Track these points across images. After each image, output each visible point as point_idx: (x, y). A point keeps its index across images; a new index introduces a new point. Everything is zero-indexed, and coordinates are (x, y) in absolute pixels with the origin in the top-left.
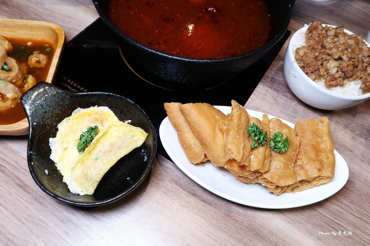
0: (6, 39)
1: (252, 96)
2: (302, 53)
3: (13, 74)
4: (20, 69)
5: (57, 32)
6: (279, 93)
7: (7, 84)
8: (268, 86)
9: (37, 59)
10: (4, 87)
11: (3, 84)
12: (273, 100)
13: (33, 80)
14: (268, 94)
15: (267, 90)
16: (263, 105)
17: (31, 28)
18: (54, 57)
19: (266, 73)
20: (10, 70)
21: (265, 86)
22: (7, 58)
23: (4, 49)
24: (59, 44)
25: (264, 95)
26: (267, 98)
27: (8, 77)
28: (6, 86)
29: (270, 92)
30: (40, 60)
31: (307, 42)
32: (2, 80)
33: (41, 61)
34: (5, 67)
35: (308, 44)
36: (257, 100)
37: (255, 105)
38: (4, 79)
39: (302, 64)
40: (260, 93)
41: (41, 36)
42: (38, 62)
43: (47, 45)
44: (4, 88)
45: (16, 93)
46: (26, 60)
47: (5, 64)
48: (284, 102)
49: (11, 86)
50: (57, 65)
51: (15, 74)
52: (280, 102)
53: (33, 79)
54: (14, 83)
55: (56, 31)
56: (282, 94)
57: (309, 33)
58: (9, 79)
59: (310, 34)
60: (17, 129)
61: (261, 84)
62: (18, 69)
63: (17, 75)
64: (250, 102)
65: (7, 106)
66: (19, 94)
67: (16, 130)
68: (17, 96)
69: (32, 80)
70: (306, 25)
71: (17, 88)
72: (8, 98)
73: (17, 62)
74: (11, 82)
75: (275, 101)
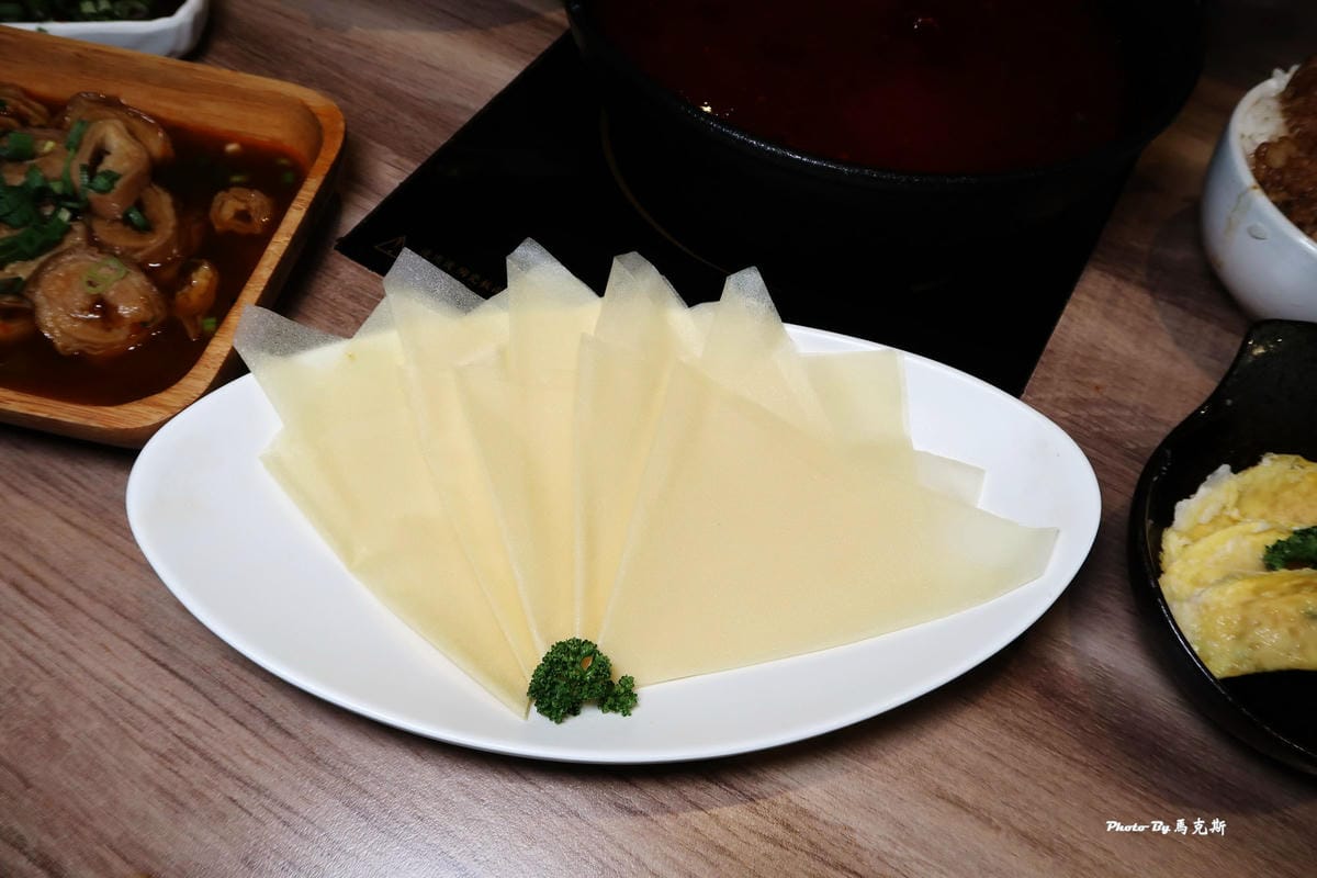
0: (163, 124)
2: (1278, 160)
3: (154, 242)
4: (181, 227)
5: (323, 120)
7: (128, 273)
9: (242, 206)
10: (117, 280)
11: (116, 269)
13: (211, 280)
15: (1115, 286)
17: (246, 98)
18: (295, 204)
20: (147, 228)
22: (150, 186)
23: (145, 155)
24: (319, 162)
27: (137, 250)
28: (123, 278)
30: (249, 208)
31: (1294, 123)
32: (115, 256)
33: (252, 214)
34: (134, 216)
35: (1297, 130)
36: (1088, 321)
37: (1085, 335)
38: (122, 253)
39: (1283, 196)
41: (270, 128)
42: (243, 216)
43: (284, 161)
44: (116, 284)
45: (149, 306)
46: (206, 204)
47: (139, 205)
49: (137, 280)
50: (297, 232)
51: (160, 244)
53: (210, 275)
54: (149, 273)
55: (320, 118)
57: (1295, 97)
58: (138, 256)
59: (1301, 101)
60: (123, 426)
62: (174, 228)
63: (166, 248)
65: (112, 344)
66: (158, 311)
67: (116, 429)
68: (150, 316)
69: (206, 277)
70: (1278, 72)
71: (155, 290)
72: (121, 317)
73: (175, 205)
74: (142, 267)
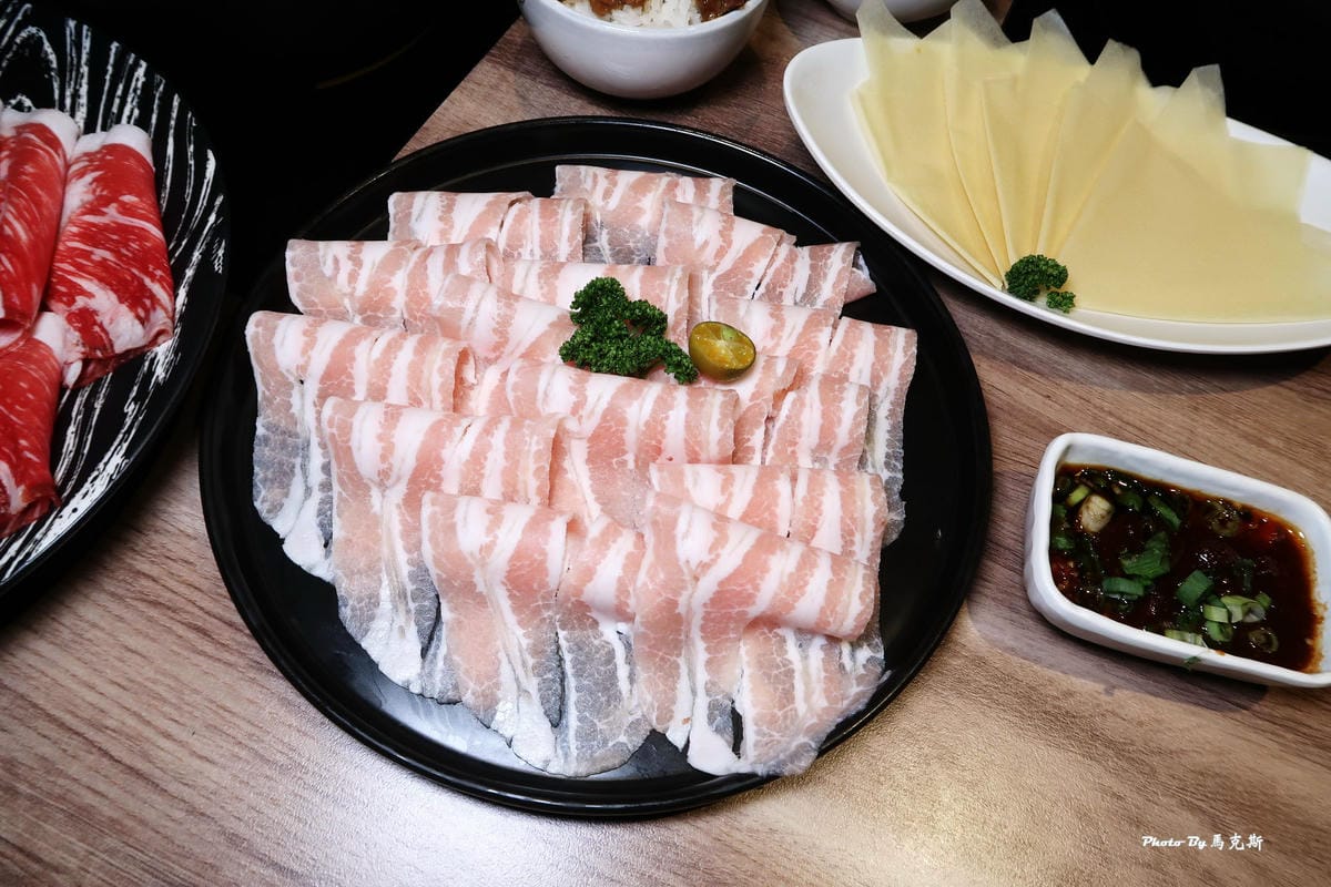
1: (454, 94)
6: (538, 80)
8: (508, 66)
12: (515, 99)
14: (504, 87)
15: (502, 75)
16: (483, 115)
19: (508, 32)
21: (497, 66)
25: (491, 87)
26: (499, 95)
29: (510, 79)
36: (468, 104)
37: (461, 115)
40: (479, 85)
48: (547, 101)
52: (535, 104)
56: (545, 82)
61: (489, 61)
64: (445, 109)
75: (521, 100)
